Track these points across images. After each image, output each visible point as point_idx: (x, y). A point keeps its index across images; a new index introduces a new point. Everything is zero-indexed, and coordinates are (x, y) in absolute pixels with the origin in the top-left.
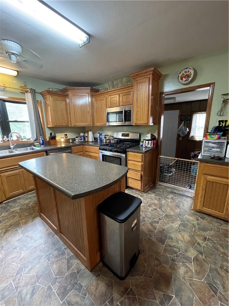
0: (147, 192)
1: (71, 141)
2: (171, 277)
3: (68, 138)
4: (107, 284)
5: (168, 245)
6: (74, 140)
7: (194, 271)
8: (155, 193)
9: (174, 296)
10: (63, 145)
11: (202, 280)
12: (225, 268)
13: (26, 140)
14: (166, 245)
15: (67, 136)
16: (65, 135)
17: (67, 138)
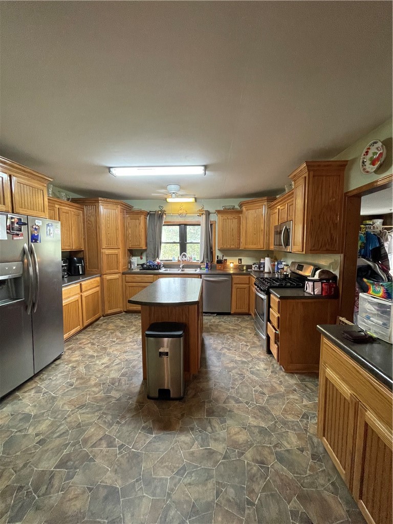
0: (292, 373)
1: (245, 268)
2: (170, 431)
3: (243, 264)
4: (140, 391)
5: (209, 420)
6: (249, 267)
7: (191, 450)
8: (302, 380)
9: (154, 436)
10: (232, 272)
11: (185, 460)
12: (224, 490)
13: (196, 261)
14: (207, 419)
15: (241, 261)
16: (239, 259)
17: (241, 263)
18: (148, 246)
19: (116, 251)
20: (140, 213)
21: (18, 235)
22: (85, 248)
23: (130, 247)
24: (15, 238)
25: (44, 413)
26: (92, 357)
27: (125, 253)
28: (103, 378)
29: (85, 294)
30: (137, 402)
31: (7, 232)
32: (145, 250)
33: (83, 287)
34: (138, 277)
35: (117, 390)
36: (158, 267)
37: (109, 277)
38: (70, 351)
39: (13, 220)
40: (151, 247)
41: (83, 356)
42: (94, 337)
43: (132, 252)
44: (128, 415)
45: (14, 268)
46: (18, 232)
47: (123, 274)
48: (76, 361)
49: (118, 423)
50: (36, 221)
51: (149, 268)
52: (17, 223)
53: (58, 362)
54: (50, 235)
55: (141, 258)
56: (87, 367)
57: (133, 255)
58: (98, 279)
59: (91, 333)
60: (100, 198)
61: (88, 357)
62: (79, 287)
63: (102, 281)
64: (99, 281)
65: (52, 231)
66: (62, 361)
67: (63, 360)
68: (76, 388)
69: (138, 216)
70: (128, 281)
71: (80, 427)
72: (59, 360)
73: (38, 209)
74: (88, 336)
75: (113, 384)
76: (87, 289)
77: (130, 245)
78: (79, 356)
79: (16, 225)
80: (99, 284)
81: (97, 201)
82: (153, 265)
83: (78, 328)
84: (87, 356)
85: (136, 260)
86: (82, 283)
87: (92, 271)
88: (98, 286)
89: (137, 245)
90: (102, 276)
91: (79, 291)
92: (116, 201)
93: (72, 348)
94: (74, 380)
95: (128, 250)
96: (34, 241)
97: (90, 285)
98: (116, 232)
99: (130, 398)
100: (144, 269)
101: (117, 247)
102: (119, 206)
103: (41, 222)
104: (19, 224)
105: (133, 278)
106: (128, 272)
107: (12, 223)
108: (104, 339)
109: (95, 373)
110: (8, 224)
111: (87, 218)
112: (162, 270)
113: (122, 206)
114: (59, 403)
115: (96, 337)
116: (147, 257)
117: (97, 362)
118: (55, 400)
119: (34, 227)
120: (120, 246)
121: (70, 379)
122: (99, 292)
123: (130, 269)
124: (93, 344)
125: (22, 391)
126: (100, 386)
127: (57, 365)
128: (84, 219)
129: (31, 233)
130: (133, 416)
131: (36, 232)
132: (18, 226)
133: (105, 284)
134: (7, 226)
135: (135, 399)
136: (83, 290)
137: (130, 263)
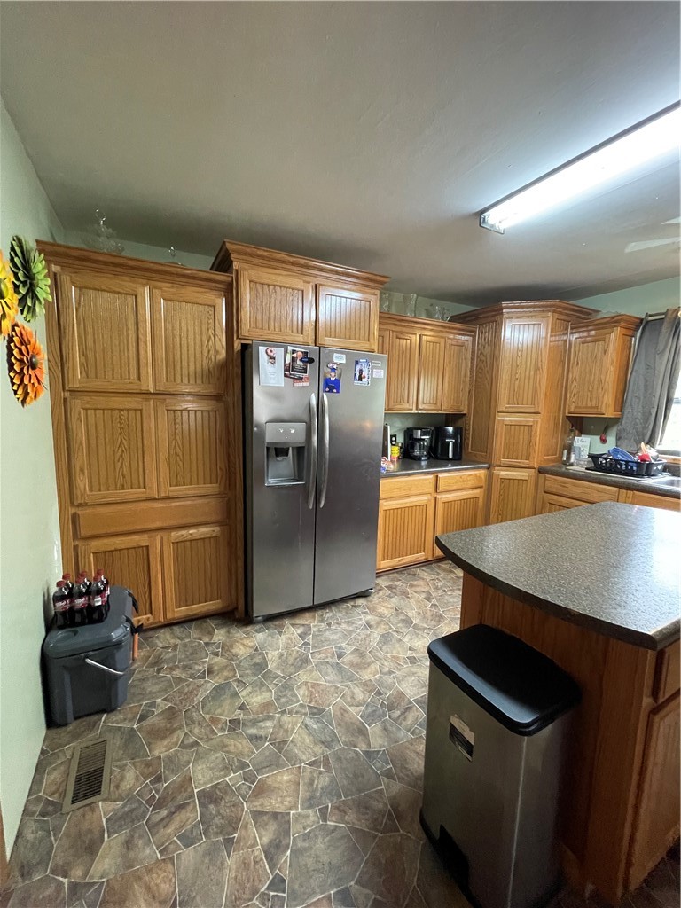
18: (627, 409)
19: (529, 419)
20: (614, 321)
21: (301, 379)
22: (469, 409)
23: (572, 410)
24: (296, 385)
25: (279, 676)
26: (408, 622)
27: (556, 425)
28: (388, 679)
29: (444, 497)
30: (393, 799)
31: (285, 375)
32: (616, 421)
33: (441, 483)
34: (575, 485)
35: (385, 729)
36: (645, 468)
37: (505, 473)
38: (388, 592)
39: (295, 355)
40: (634, 411)
41: (398, 611)
42: (440, 584)
43: (579, 424)
44: (351, 816)
45: (293, 431)
46: (301, 375)
47: (541, 471)
48: (381, 615)
49: (324, 814)
50: (335, 354)
51: (613, 466)
52: (301, 360)
53: (360, 602)
54: (360, 379)
55: (604, 441)
56: (385, 638)
57: (582, 432)
58: (482, 473)
59: (443, 575)
60: (504, 304)
61: (403, 620)
62: (433, 481)
63: (490, 477)
64: (483, 477)
65: (365, 373)
66: (365, 603)
67: (368, 601)
68: (338, 667)
69: (606, 331)
70: (551, 490)
71: (280, 751)
72: (363, 599)
73: (357, 336)
74: (434, 577)
75: (391, 708)
76: (451, 488)
77: (572, 407)
78: (392, 608)
79: (299, 363)
80: (483, 484)
81: (499, 311)
82: (627, 462)
83: (421, 556)
84: (401, 617)
85: (585, 445)
86: (440, 475)
87: (475, 455)
88: (481, 487)
89: (592, 407)
90: (492, 467)
91: (432, 490)
92: (541, 302)
93: (396, 587)
94: (349, 649)
95: (567, 417)
96: (327, 389)
97: (459, 482)
98: (535, 375)
99: (389, 775)
100: (598, 468)
101: (532, 410)
102: (550, 314)
103: (344, 356)
104: (303, 362)
105: (563, 485)
106: (556, 468)
107: (293, 359)
108: (454, 597)
109: (386, 658)
110: (287, 362)
111: (478, 350)
112: (660, 481)
113: (561, 313)
114: (303, 676)
115: (445, 585)
116: (618, 438)
117: (406, 640)
118: (304, 665)
119: (330, 365)
120: (541, 408)
121: (348, 644)
122: (481, 500)
123: (565, 463)
124: (428, 598)
125: (293, 622)
126: (371, 692)
127: (354, 606)
128: (473, 352)
129: (325, 376)
130: (354, 831)
131: (333, 374)
132: (302, 364)
133: (496, 487)
134: (285, 365)
135: (396, 787)
136: (440, 489)
137: (570, 449)
